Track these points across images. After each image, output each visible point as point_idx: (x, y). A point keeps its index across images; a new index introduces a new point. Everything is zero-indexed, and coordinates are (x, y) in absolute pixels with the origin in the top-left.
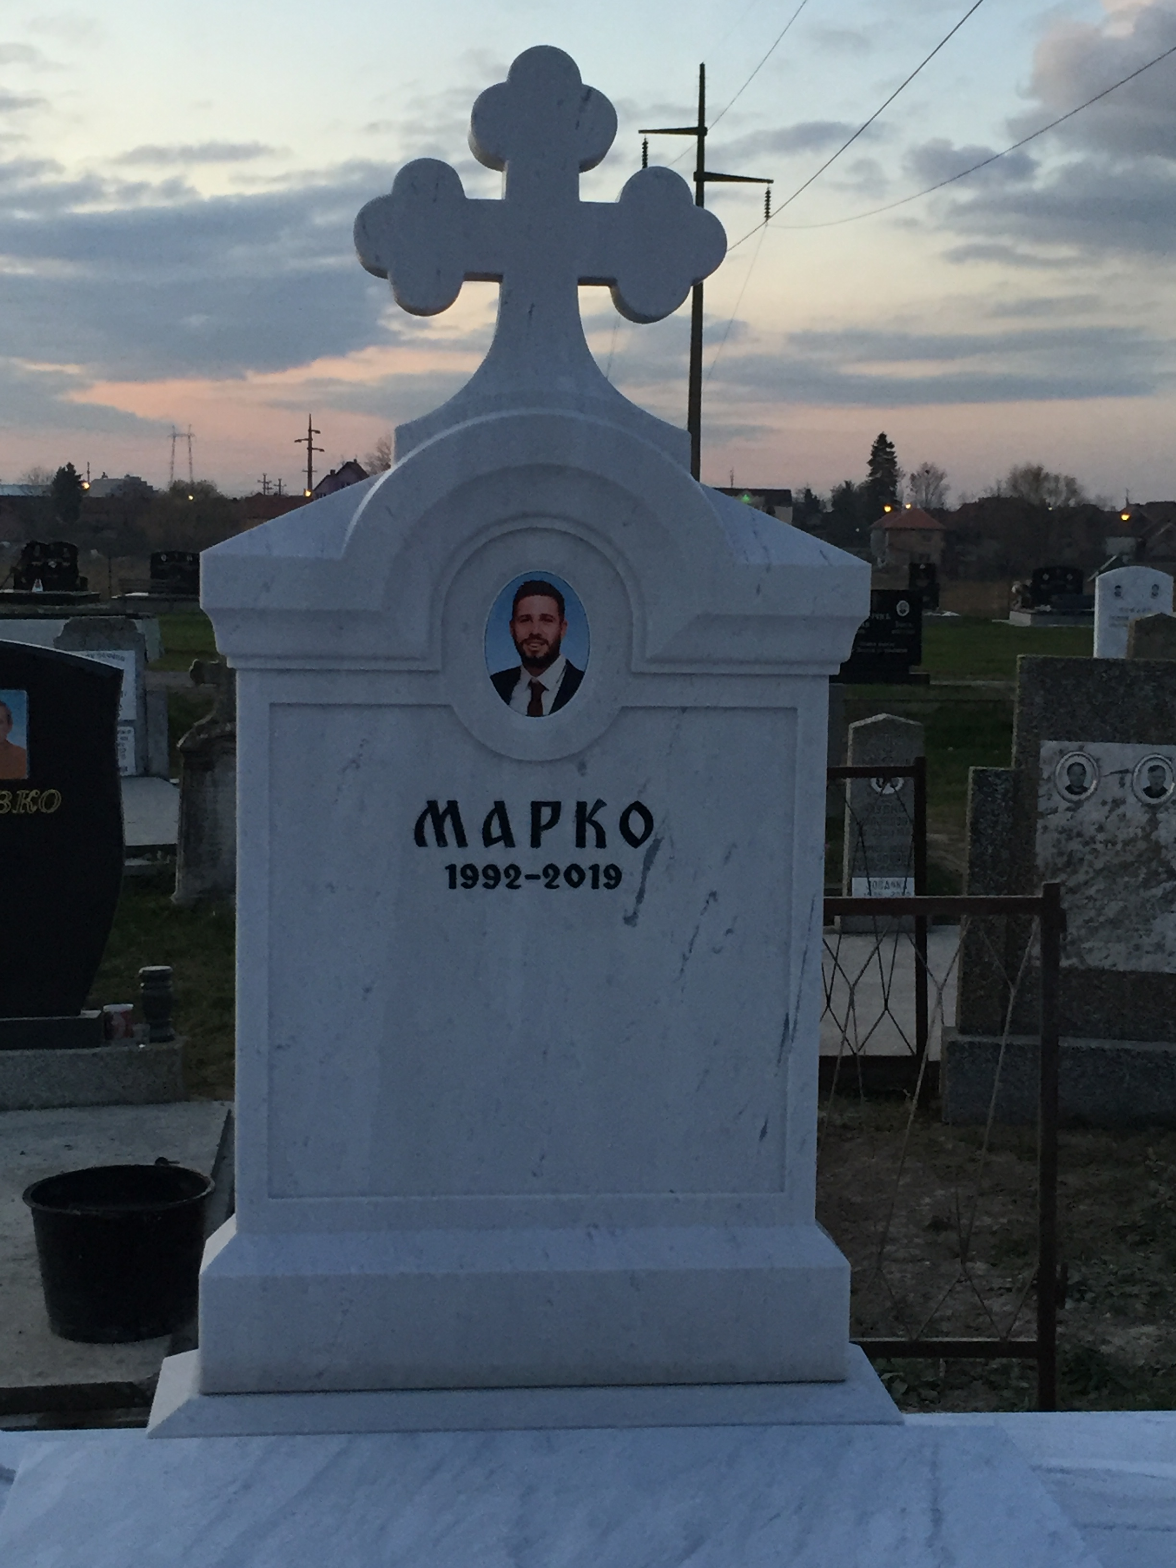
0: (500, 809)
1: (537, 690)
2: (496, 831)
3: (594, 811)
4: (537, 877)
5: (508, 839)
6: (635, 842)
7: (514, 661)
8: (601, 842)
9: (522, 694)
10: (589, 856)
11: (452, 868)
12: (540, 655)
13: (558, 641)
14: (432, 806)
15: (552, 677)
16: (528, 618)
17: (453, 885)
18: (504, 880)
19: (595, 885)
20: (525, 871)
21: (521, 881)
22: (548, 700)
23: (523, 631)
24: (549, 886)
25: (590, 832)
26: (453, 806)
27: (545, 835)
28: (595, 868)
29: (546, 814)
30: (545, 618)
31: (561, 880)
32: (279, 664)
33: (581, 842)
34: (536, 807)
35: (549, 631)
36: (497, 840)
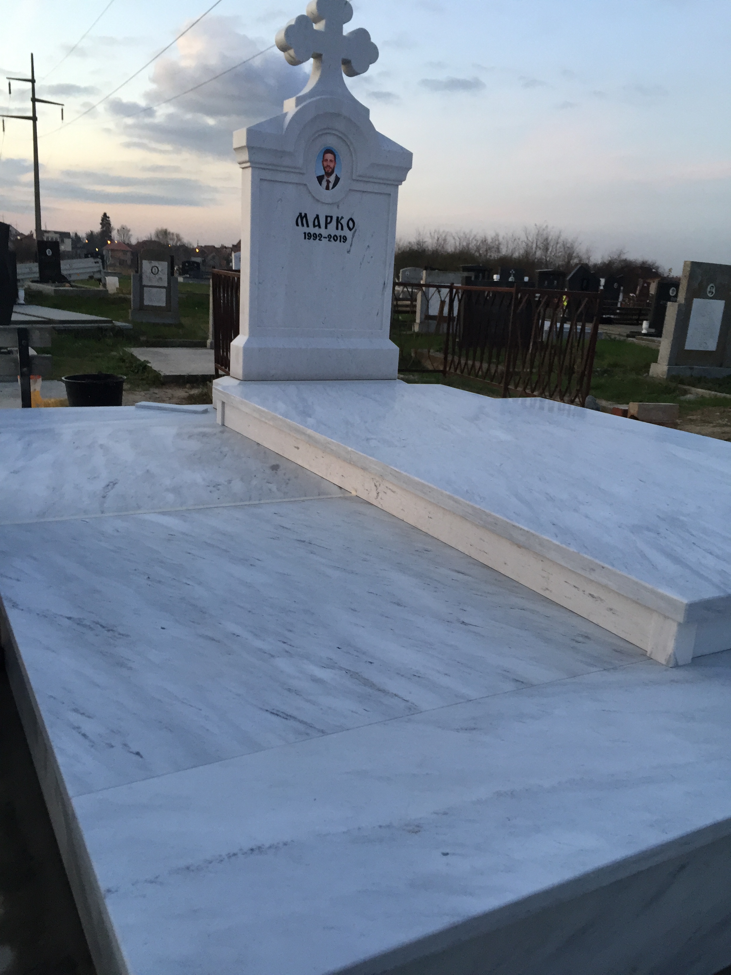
0: (317, 217)
1: (328, 182)
2: (316, 223)
3: (341, 219)
4: (326, 238)
5: (319, 226)
6: (350, 229)
7: (322, 173)
8: (342, 229)
9: (324, 183)
10: (339, 233)
11: (305, 233)
12: (329, 172)
13: (334, 167)
14: (301, 214)
15: (332, 179)
16: (327, 160)
17: (305, 238)
18: (318, 238)
19: (340, 241)
20: (323, 236)
21: (322, 239)
22: (331, 185)
23: (325, 164)
24: (329, 240)
25: (340, 226)
26: (306, 215)
27: (328, 225)
28: (340, 236)
29: (329, 219)
30: (331, 161)
31: (332, 239)
32: (262, 166)
33: (337, 229)
34: (327, 217)
35: (332, 165)
36: (317, 226)
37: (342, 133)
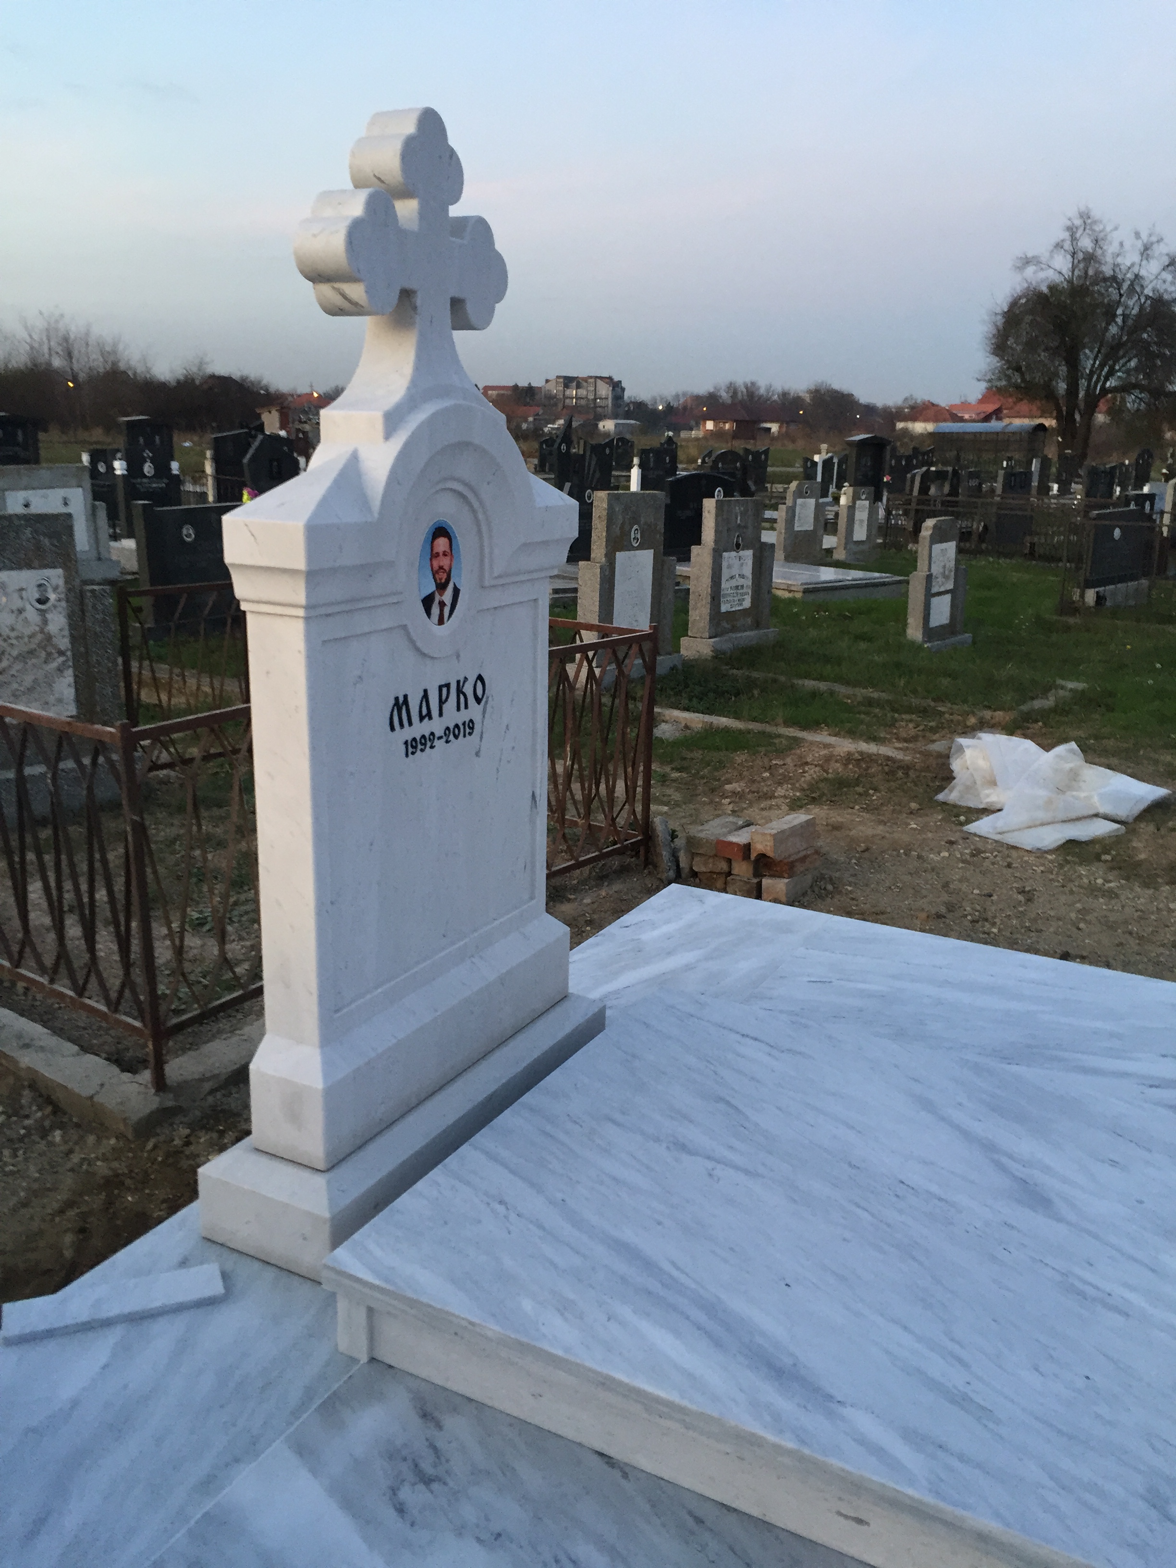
0: (425, 695)
2: (424, 712)
3: (463, 684)
4: (441, 737)
5: (429, 715)
6: (479, 701)
7: (431, 587)
8: (466, 706)
9: (435, 611)
10: (462, 717)
11: (406, 743)
12: (443, 581)
13: (450, 571)
15: (447, 597)
16: (438, 555)
17: (407, 754)
18: (429, 744)
19: (464, 735)
20: (437, 735)
21: (435, 742)
22: (446, 613)
23: (436, 564)
24: (447, 741)
25: (462, 699)
26: (405, 698)
27: (444, 707)
28: (464, 724)
29: (445, 692)
30: (444, 554)
31: (451, 736)
32: (329, 610)
33: (458, 708)
34: (440, 689)
35: (446, 564)
36: (425, 717)
37: (466, 484)
